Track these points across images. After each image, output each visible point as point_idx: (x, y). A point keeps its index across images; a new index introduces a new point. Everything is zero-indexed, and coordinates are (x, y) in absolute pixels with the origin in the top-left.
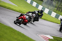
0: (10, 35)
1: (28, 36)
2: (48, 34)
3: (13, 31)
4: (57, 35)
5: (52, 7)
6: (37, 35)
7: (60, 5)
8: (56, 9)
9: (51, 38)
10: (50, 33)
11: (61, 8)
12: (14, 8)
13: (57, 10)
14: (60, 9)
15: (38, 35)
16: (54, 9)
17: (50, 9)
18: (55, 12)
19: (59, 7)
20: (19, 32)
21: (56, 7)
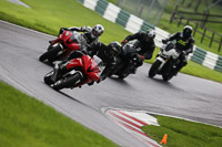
0: (4, 110)
1: (68, 115)
2: (138, 109)
3: (14, 97)
4: (171, 110)
5: (154, 12)
6: (101, 112)
7: (182, 3)
8: (168, 17)
9: (152, 121)
10: (147, 104)
11: (185, 16)
12: (19, 16)
13: (171, 22)
14: (182, 18)
15: (103, 110)
16: (161, 20)
17: (146, 19)
18: (165, 29)
19: (181, 9)
20: (37, 101)
21: (167, 11)
